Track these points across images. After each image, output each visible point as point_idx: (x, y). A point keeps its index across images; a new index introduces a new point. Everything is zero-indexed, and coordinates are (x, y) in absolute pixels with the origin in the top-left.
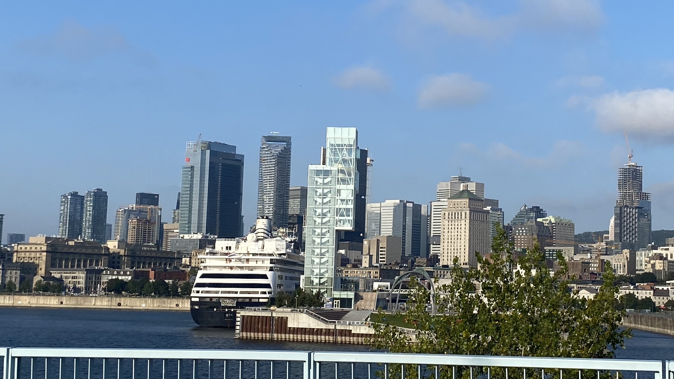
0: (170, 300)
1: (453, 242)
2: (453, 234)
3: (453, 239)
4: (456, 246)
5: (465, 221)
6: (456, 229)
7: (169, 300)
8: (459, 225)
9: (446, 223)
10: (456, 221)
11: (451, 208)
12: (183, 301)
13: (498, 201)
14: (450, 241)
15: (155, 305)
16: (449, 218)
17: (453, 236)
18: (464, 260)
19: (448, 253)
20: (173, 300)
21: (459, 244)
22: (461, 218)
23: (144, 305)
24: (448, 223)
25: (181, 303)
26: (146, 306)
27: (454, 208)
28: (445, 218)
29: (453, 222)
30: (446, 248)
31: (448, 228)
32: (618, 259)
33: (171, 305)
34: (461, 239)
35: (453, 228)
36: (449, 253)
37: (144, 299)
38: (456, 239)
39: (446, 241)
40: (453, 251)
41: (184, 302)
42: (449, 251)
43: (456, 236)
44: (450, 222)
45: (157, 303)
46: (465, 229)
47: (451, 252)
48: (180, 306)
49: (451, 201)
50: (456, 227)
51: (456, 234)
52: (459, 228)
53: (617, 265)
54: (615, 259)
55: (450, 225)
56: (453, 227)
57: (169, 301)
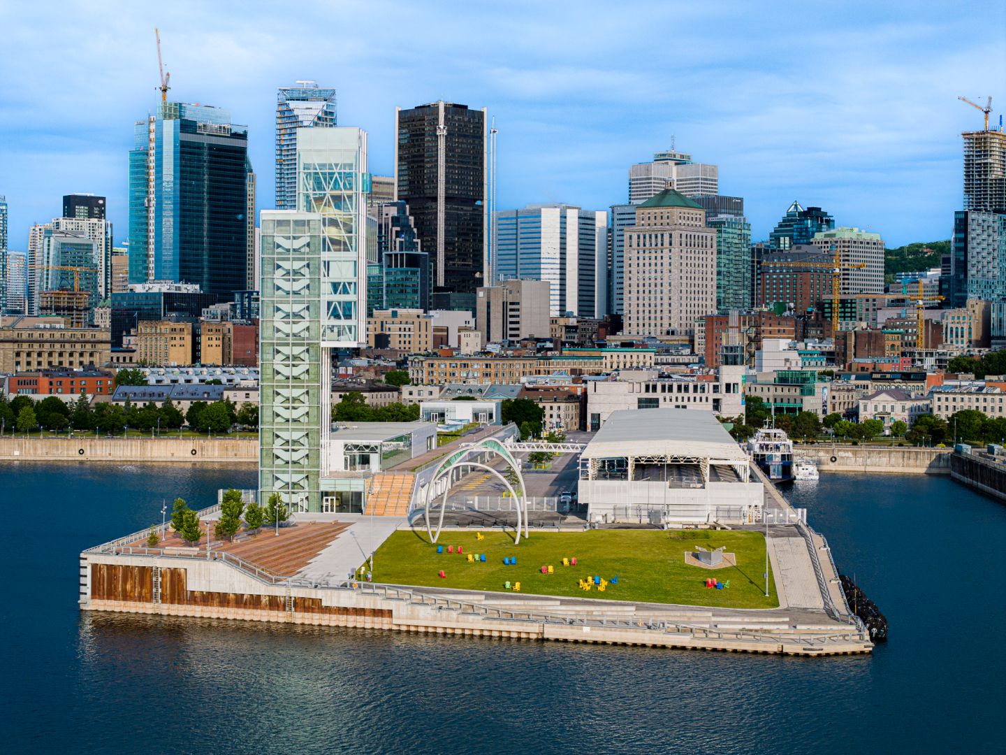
0: (66, 441)
1: (647, 292)
2: (647, 275)
3: (647, 285)
4: (653, 299)
5: (670, 251)
6: (653, 267)
7: (65, 443)
8: (659, 258)
9: (634, 254)
10: (653, 251)
11: (643, 225)
12: (93, 443)
13: (741, 199)
14: (641, 289)
15: (39, 452)
16: (638, 245)
17: (647, 279)
18: (670, 325)
19: (638, 313)
20: (72, 442)
21: (659, 296)
22: (662, 245)
23: (17, 453)
24: (637, 255)
25: (88, 447)
26: (21, 455)
27: (649, 225)
28: (631, 246)
29: (647, 252)
30: (634, 302)
31: (638, 264)
32: (959, 318)
33: (70, 452)
34: (662, 285)
35: (647, 265)
36: (641, 313)
37: (16, 441)
38: (653, 285)
39: (634, 289)
40: (647, 309)
41: (95, 445)
42: (641, 309)
43: (653, 280)
44: (641, 252)
45: (42, 448)
46: (670, 265)
47: (644, 311)
48: (87, 452)
49: (642, 211)
50: (653, 261)
51: (653, 275)
52: (659, 265)
53: (957, 328)
54: (953, 318)
55: (641, 259)
56: (647, 262)
57: (65, 445)
